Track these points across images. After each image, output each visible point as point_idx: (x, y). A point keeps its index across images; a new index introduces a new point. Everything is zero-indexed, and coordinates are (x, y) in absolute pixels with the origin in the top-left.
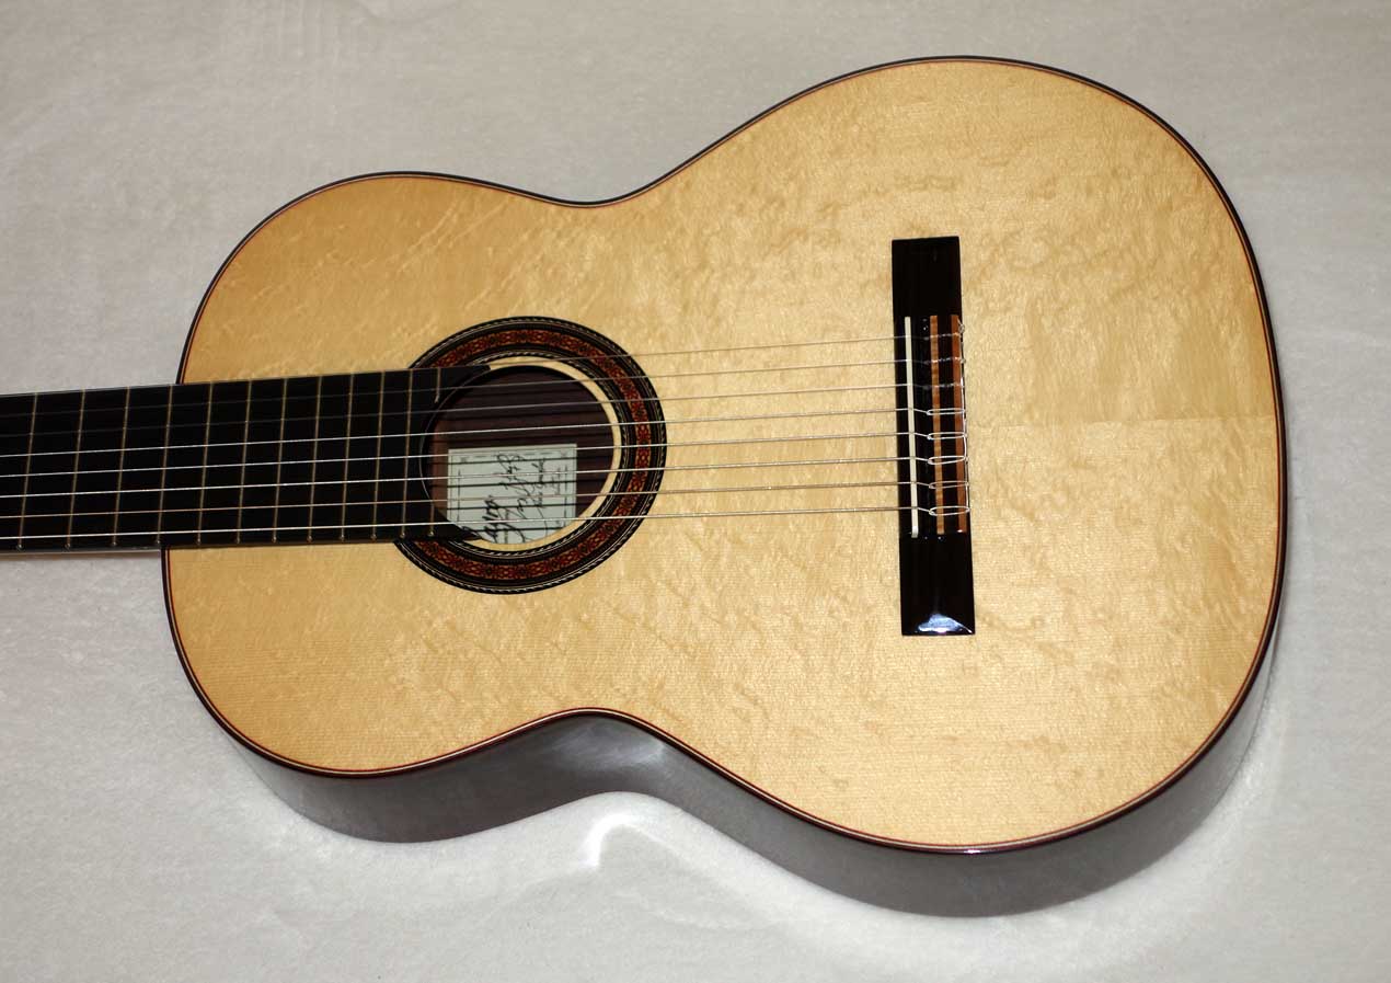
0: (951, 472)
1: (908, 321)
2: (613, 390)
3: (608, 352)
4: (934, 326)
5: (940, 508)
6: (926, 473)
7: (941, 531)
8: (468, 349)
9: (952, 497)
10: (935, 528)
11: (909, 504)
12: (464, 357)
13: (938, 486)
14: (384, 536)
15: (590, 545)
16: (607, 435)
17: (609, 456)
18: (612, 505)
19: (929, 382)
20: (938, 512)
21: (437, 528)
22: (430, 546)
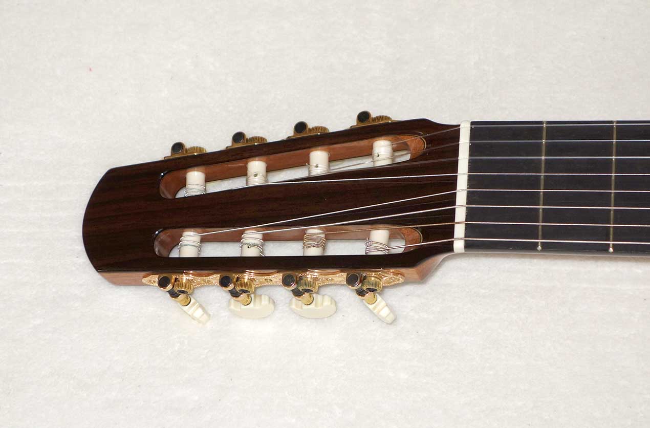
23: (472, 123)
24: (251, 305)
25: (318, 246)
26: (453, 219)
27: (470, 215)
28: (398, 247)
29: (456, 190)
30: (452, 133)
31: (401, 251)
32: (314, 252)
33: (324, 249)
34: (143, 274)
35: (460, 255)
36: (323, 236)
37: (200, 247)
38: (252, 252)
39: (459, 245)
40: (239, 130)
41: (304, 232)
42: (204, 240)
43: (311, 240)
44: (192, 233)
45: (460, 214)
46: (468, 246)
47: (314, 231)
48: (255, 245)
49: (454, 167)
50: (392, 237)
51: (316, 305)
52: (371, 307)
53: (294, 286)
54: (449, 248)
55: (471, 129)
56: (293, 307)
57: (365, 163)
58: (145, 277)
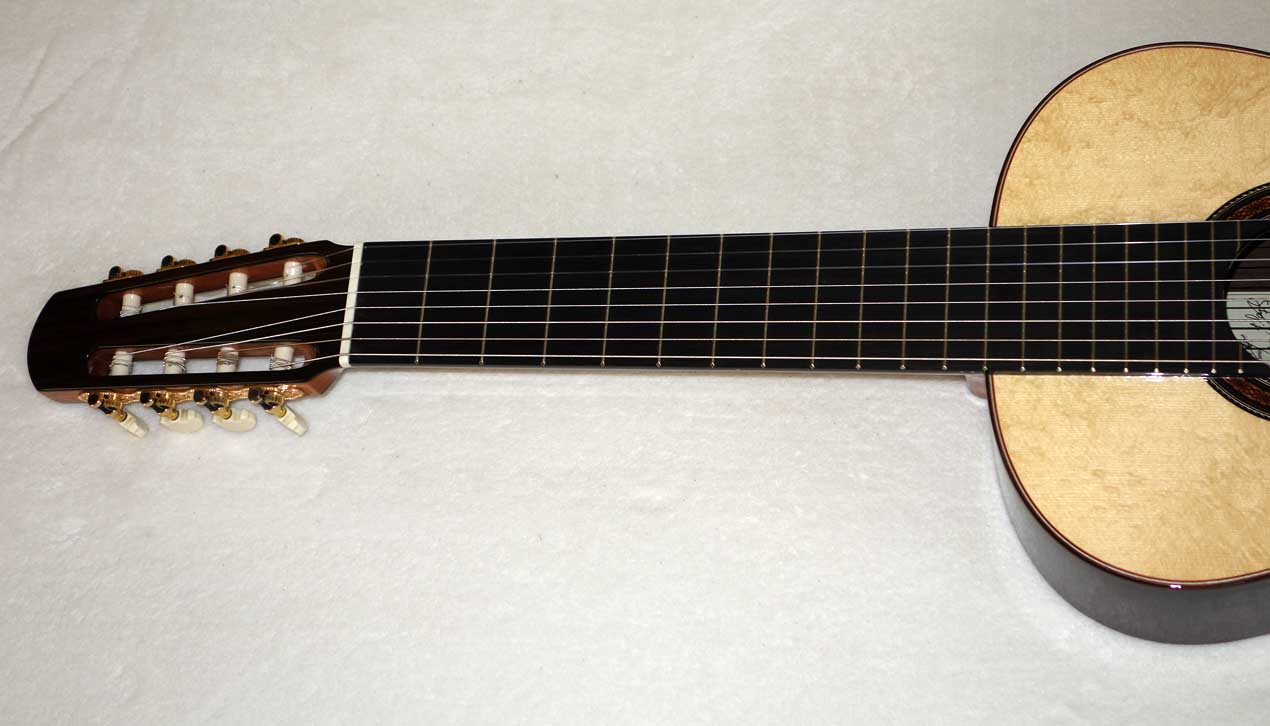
8: (1262, 204)
12: (1258, 212)
14: (1195, 370)
21: (1245, 366)
22: (1240, 384)
23: (365, 244)
24: (178, 420)
25: (229, 363)
26: (340, 336)
27: (357, 331)
28: (300, 363)
29: (345, 307)
30: (346, 253)
31: (300, 365)
32: (226, 368)
33: (237, 365)
34: (77, 392)
35: (346, 370)
36: (236, 353)
37: (132, 366)
38: (173, 370)
39: (344, 360)
40: (168, 254)
41: (218, 350)
42: (136, 359)
43: (224, 357)
44: (124, 353)
45: (347, 331)
46: (353, 360)
47: (228, 349)
48: (177, 363)
49: (345, 286)
50: (296, 354)
51: (235, 419)
52: (281, 420)
53: (205, 401)
54: (335, 363)
55: (364, 250)
56: (215, 421)
57: (276, 284)
58: (80, 394)
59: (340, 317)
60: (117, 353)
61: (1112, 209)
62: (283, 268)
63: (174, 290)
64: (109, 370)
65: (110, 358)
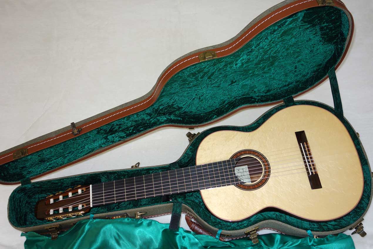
0: (313, 165)
1: (301, 144)
2: (261, 159)
3: (258, 153)
4: (305, 144)
5: (313, 170)
6: (310, 165)
7: (314, 174)
9: (314, 169)
10: (313, 173)
11: (307, 167)
12: (237, 156)
13: (312, 167)
14: (232, 184)
15: (263, 182)
16: (261, 166)
17: (262, 169)
18: (264, 176)
19: (307, 152)
20: (313, 171)
21: (240, 182)
22: (240, 185)
59: (89, 199)
60: (51, 210)
61: (215, 159)
62: (78, 191)
63: (59, 197)
64: (50, 214)
65: (49, 211)
